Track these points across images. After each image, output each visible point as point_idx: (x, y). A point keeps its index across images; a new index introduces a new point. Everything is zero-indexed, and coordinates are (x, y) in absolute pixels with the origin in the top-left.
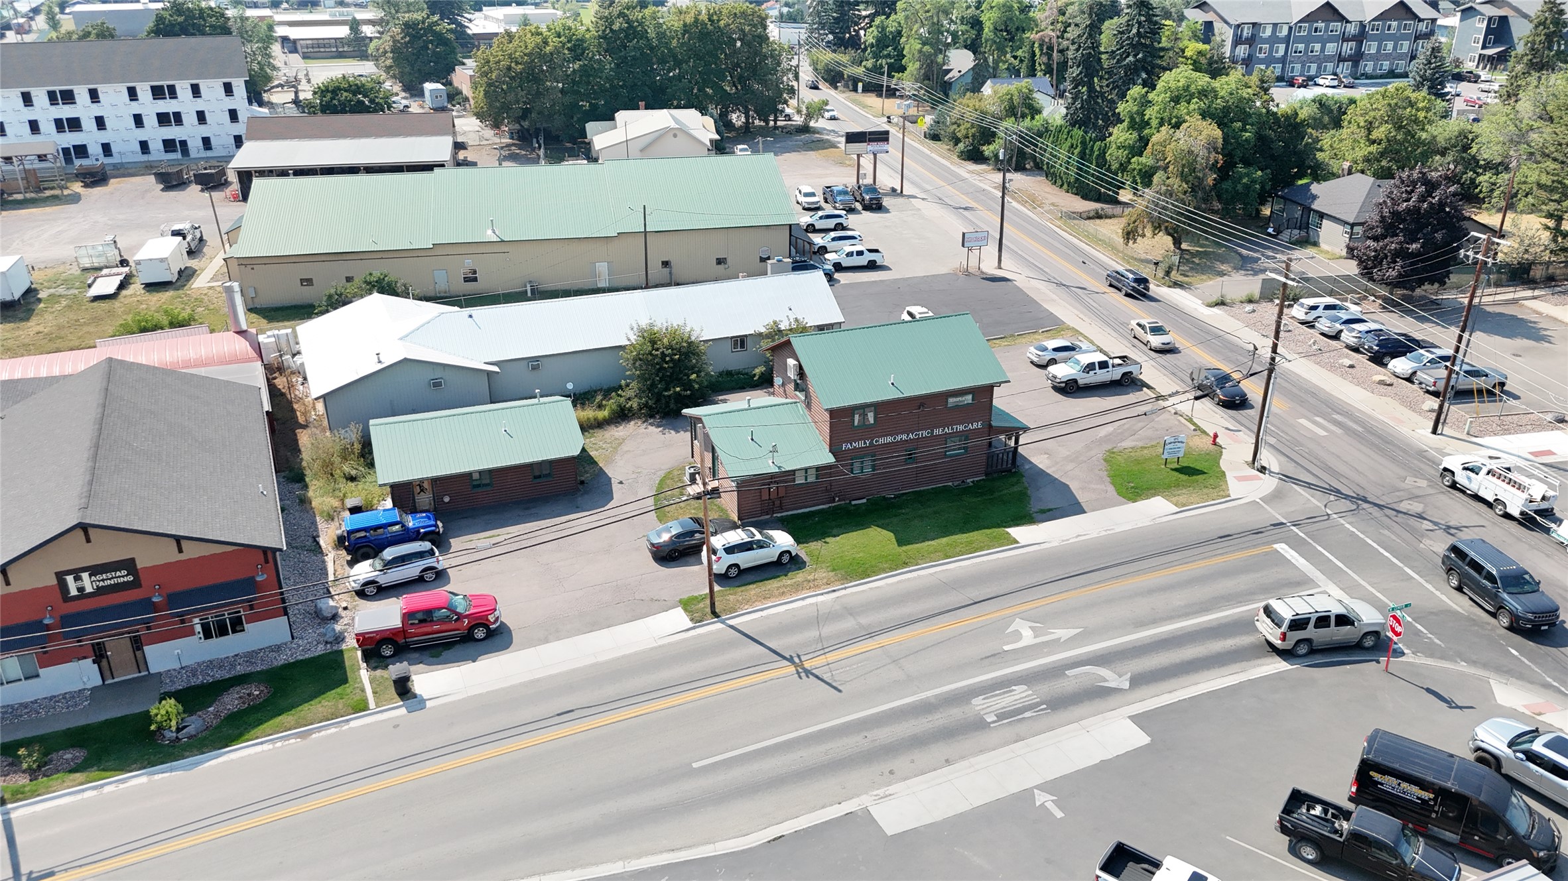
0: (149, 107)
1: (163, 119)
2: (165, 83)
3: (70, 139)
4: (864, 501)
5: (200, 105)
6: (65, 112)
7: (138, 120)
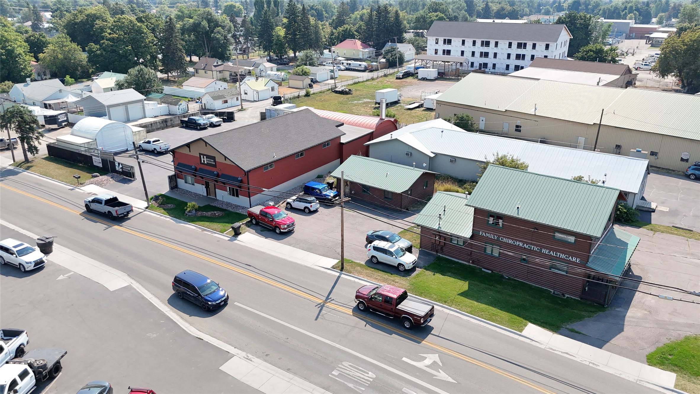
0: (515, 51)
1: (518, 57)
2: (523, 42)
3: (484, 60)
4: (490, 272)
5: (534, 52)
6: (485, 49)
7: (509, 56)
